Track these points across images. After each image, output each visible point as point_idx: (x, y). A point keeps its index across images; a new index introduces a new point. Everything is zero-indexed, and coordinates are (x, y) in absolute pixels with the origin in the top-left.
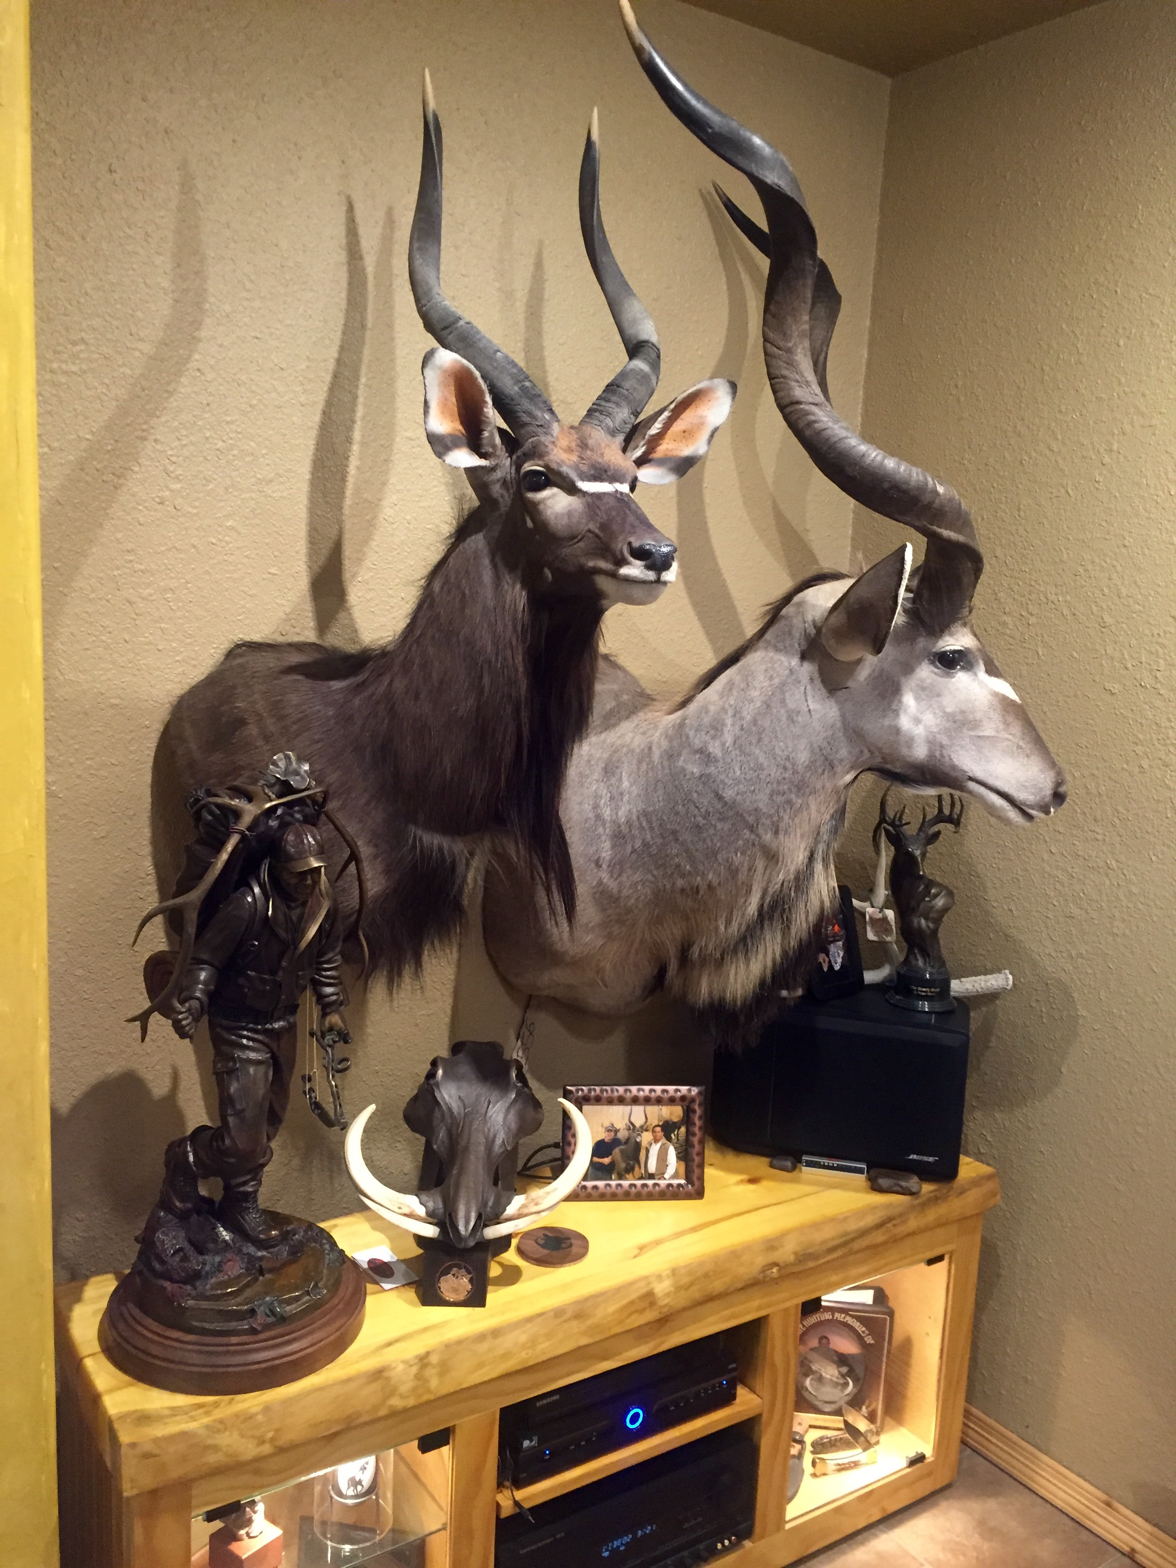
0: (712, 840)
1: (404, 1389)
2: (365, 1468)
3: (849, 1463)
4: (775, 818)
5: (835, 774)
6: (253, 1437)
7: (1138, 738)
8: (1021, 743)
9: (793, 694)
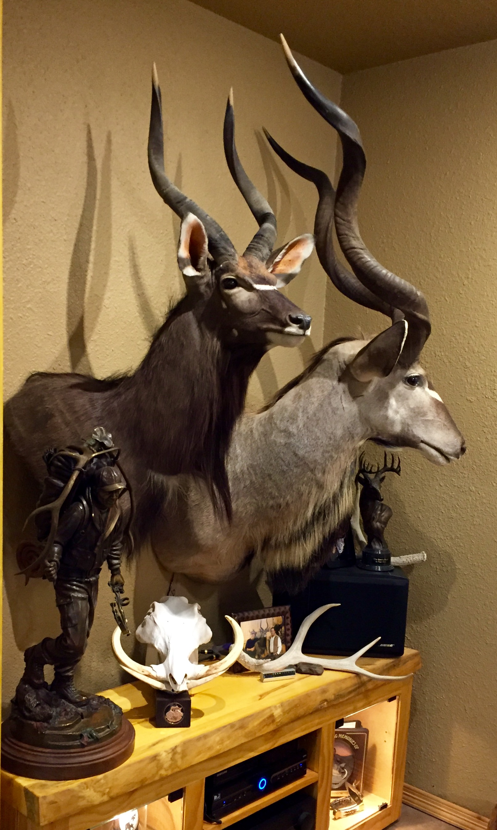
0: (290, 478)
1: (166, 765)
2: (134, 818)
3: (351, 811)
4: (324, 465)
5: (354, 441)
6: (100, 791)
7: (485, 424)
8: (445, 423)
9: (335, 400)
